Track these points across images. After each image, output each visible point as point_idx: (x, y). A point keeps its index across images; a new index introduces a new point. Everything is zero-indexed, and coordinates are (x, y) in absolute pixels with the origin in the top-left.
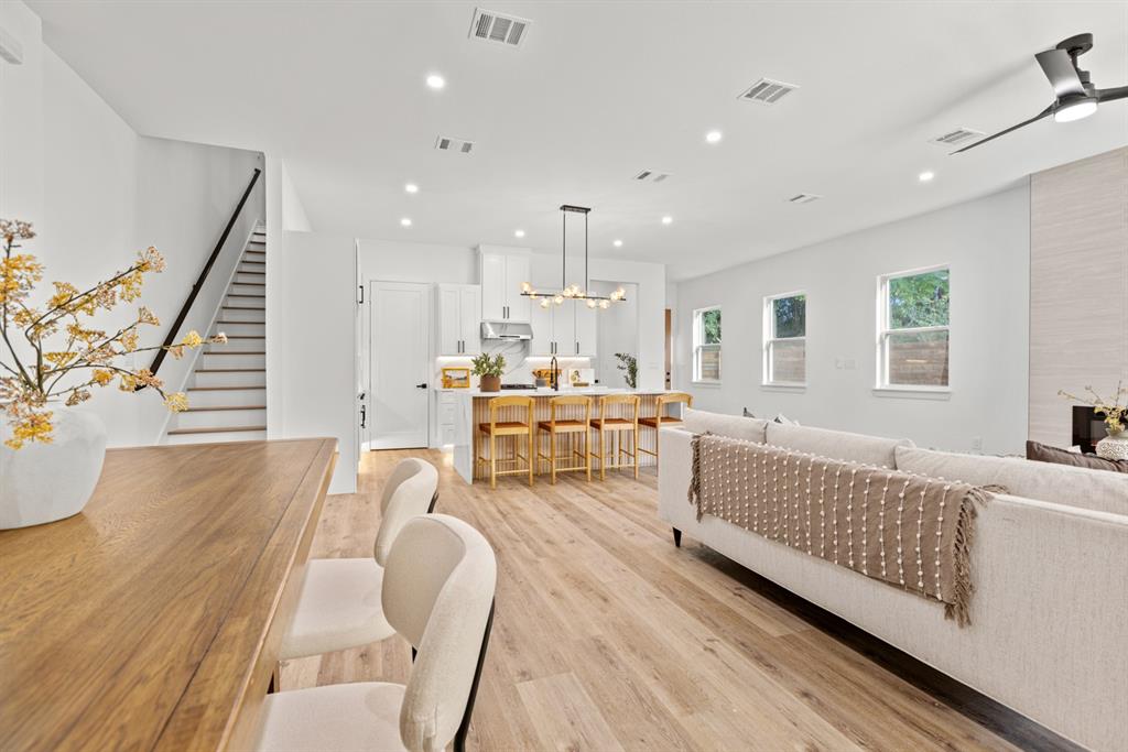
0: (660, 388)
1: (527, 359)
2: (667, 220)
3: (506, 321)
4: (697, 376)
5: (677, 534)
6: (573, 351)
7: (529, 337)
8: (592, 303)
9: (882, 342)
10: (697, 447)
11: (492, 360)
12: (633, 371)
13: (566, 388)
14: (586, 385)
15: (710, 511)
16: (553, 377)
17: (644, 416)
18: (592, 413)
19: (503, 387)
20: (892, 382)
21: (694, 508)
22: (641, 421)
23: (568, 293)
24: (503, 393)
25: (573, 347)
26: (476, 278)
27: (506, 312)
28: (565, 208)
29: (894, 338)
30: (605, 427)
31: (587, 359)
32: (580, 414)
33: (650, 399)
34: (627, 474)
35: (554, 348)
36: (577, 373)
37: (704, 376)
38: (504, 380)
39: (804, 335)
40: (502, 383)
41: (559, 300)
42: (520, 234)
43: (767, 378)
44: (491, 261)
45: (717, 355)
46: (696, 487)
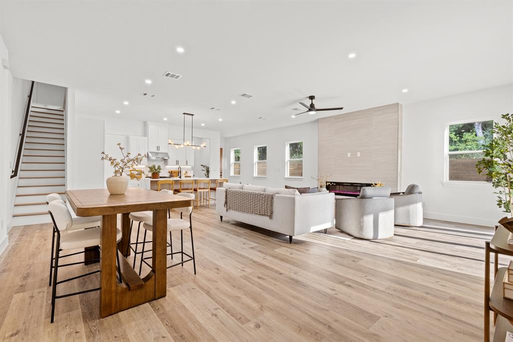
0: (218, 177)
1: (166, 166)
2: (220, 120)
3: (158, 151)
4: (232, 174)
5: (221, 217)
6: (185, 163)
7: (167, 158)
8: (194, 148)
9: (287, 163)
10: (226, 192)
11: (156, 168)
12: (208, 172)
13: (183, 178)
14: (190, 177)
15: (229, 208)
16: (179, 173)
17: (212, 187)
18: (194, 186)
19: (161, 177)
20: (290, 175)
21: (226, 209)
22: (211, 189)
23: (185, 144)
24: (160, 179)
25: (185, 162)
26: (145, 134)
27: (158, 148)
28: (184, 114)
29: (290, 161)
30: (199, 191)
31: (190, 167)
32: (190, 186)
33: (214, 181)
34: (207, 207)
35: (177, 163)
36: (186, 172)
37: (234, 174)
38: (161, 175)
39: (266, 159)
40: (160, 176)
41: (182, 146)
42: (165, 119)
43: (255, 174)
44: (151, 127)
45: (239, 166)
46: (226, 203)
